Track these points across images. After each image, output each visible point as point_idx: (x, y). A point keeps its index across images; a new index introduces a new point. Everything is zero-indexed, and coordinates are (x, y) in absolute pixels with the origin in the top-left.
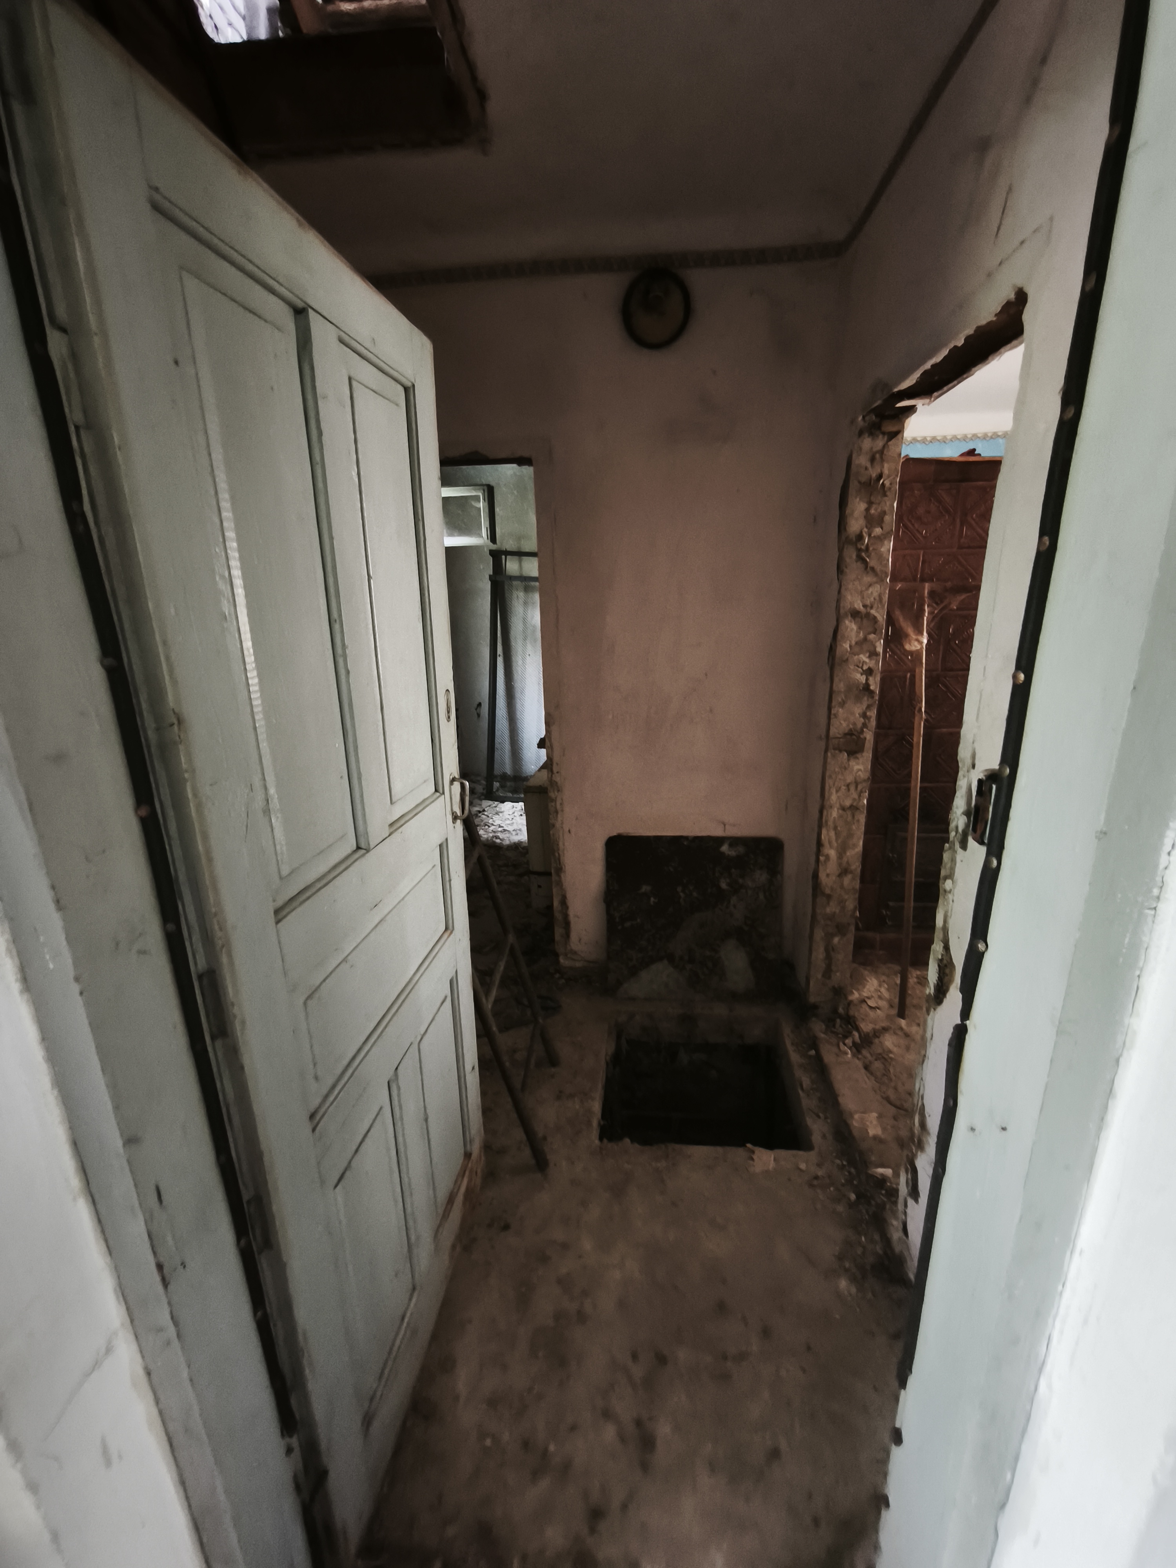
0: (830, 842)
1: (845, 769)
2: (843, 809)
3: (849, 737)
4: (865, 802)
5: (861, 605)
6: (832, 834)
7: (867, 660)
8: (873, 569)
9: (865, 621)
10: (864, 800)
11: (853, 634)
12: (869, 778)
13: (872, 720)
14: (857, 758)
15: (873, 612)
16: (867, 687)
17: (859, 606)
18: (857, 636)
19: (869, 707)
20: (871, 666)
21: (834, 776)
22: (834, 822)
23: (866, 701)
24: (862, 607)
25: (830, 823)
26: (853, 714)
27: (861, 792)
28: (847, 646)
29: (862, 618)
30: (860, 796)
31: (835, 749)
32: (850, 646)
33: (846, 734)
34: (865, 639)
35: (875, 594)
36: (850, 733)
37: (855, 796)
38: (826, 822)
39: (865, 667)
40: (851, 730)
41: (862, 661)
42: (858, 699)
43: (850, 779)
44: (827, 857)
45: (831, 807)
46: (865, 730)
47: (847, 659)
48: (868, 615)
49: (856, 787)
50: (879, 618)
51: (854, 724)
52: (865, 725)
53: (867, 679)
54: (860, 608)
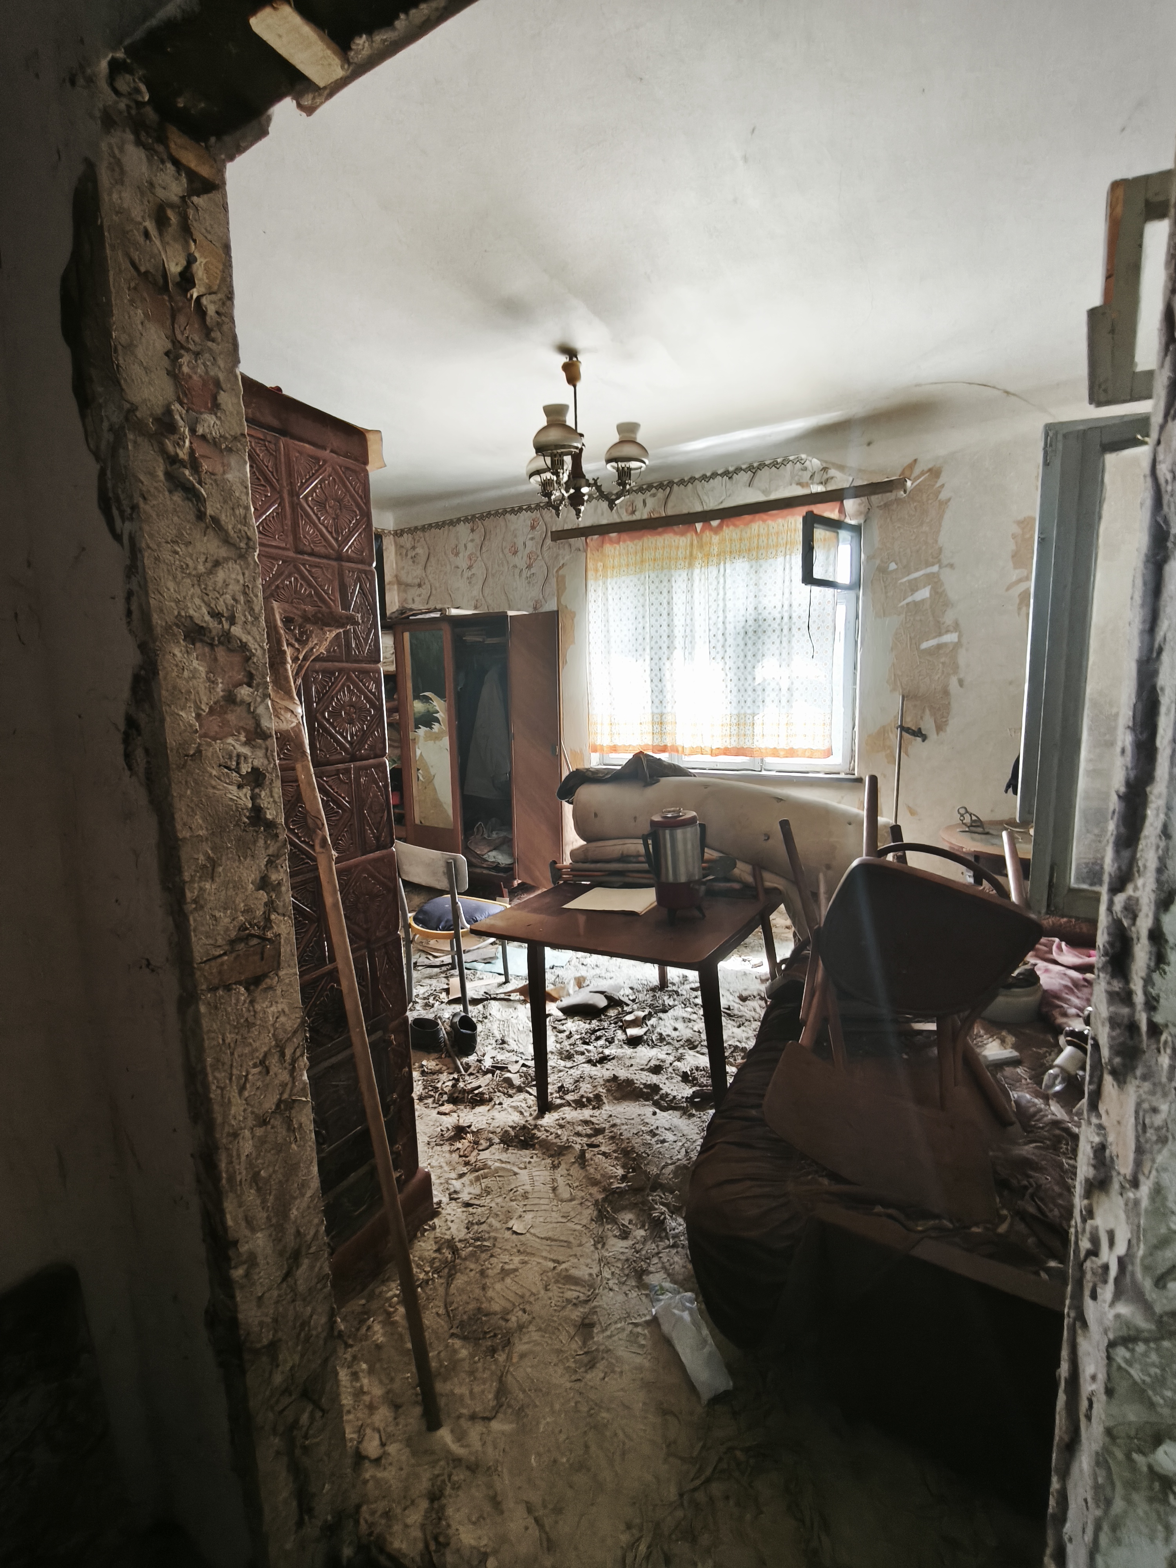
0: (249, 1222)
1: (249, 1025)
2: (263, 1122)
3: (242, 946)
4: (305, 1077)
5: (204, 610)
6: (251, 1196)
7: (245, 750)
8: (215, 520)
9: (221, 652)
10: (302, 1075)
11: (200, 684)
12: (303, 1022)
13: (283, 889)
14: (271, 988)
15: (236, 630)
16: (257, 812)
17: (200, 614)
18: (211, 690)
19: (271, 862)
20: (256, 763)
21: (226, 1058)
22: (250, 1165)
23: (262, 850)
24: (207, 618)
25: (242, 1174)
26: (238, 886)
27: (294, 1061)
28: (188, 716)
29: (212, 646)
30: (293, 1070)
31: (213, 989)
32: (198, 717)
33: (232, 942)
34: (230, 699)
35: (234, 588)
36: (243, 936)
37: (285, 1076)
38: (231, 1179)
39: (245, 769)
40: (242, 928)
41: (235, 754)
42: (245, 849)
43: (263, 1042)
44: (252, 1261)
45: (235, 1135)
46: (273, 917)
47: (199, 751)
48: (226, 638)
49: (282, 1054)
50: (253, 645)
51: (248, 911)
52: (270, 906)
53: (253, 798)
54: (203, 621)
